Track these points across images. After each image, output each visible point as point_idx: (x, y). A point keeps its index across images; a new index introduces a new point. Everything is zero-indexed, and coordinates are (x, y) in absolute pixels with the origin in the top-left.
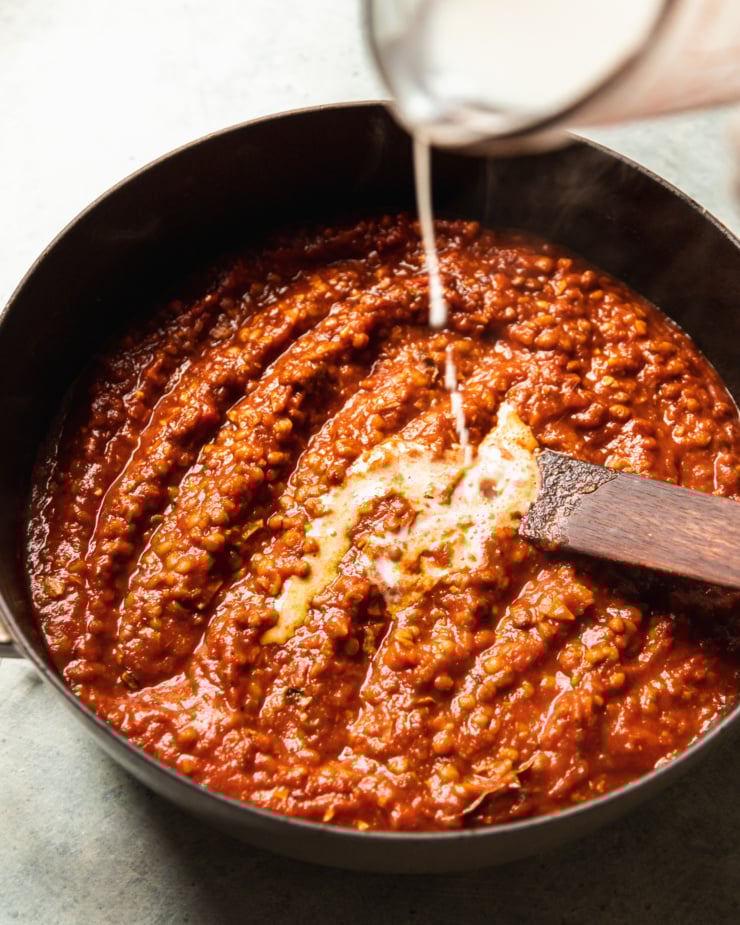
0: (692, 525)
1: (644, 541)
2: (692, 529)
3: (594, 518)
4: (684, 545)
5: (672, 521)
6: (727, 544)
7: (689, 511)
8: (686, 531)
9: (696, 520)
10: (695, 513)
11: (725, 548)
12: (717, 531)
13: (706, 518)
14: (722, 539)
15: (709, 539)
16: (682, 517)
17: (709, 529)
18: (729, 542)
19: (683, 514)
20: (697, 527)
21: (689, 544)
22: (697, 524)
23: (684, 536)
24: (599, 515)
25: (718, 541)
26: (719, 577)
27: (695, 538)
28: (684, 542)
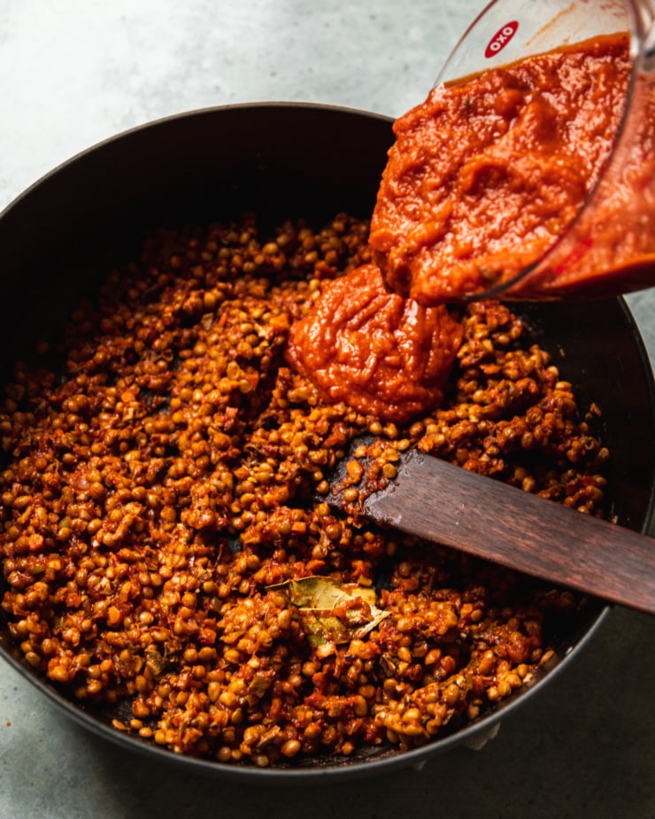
0: (509, 518)
1: (467, 529)
2: (509, 522)
3: (425, 503)
4: (500, 535)
5: (492, 513)
6: (538, 538)
7: (507, 505)
8: (503, 523)
9: (513, 514)
10: (511, 507)
11: (536, 541)
12: (531, 526)
13: (521, 512)
14: (533, 532)
15: (523, 532)
16: (500, 509)
17: (523, 522)
18: (541, 536)
19: (501, 507)
20: (512, 520)
21: (505, 535)
22: (513, 517)
23: (502, 527)
24: (430, 502)
25: (530, 534)
26: (530, 567)
27: (510, 529)
28: (501, 532)
